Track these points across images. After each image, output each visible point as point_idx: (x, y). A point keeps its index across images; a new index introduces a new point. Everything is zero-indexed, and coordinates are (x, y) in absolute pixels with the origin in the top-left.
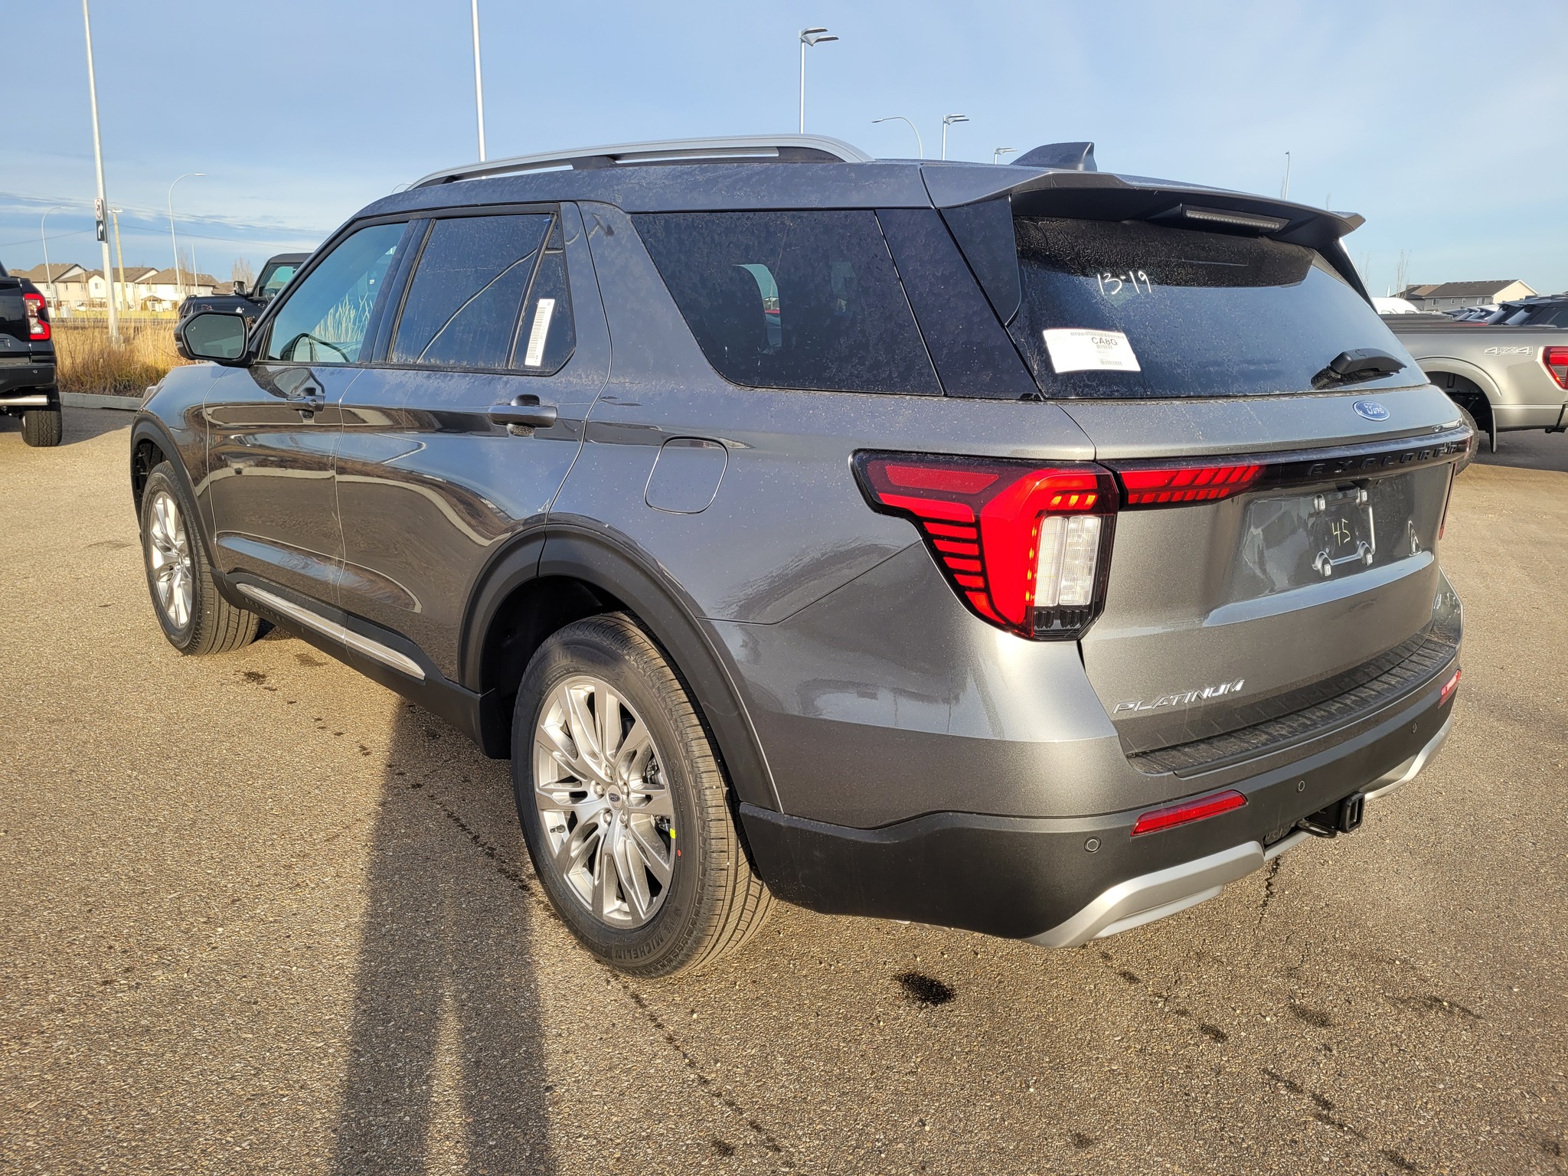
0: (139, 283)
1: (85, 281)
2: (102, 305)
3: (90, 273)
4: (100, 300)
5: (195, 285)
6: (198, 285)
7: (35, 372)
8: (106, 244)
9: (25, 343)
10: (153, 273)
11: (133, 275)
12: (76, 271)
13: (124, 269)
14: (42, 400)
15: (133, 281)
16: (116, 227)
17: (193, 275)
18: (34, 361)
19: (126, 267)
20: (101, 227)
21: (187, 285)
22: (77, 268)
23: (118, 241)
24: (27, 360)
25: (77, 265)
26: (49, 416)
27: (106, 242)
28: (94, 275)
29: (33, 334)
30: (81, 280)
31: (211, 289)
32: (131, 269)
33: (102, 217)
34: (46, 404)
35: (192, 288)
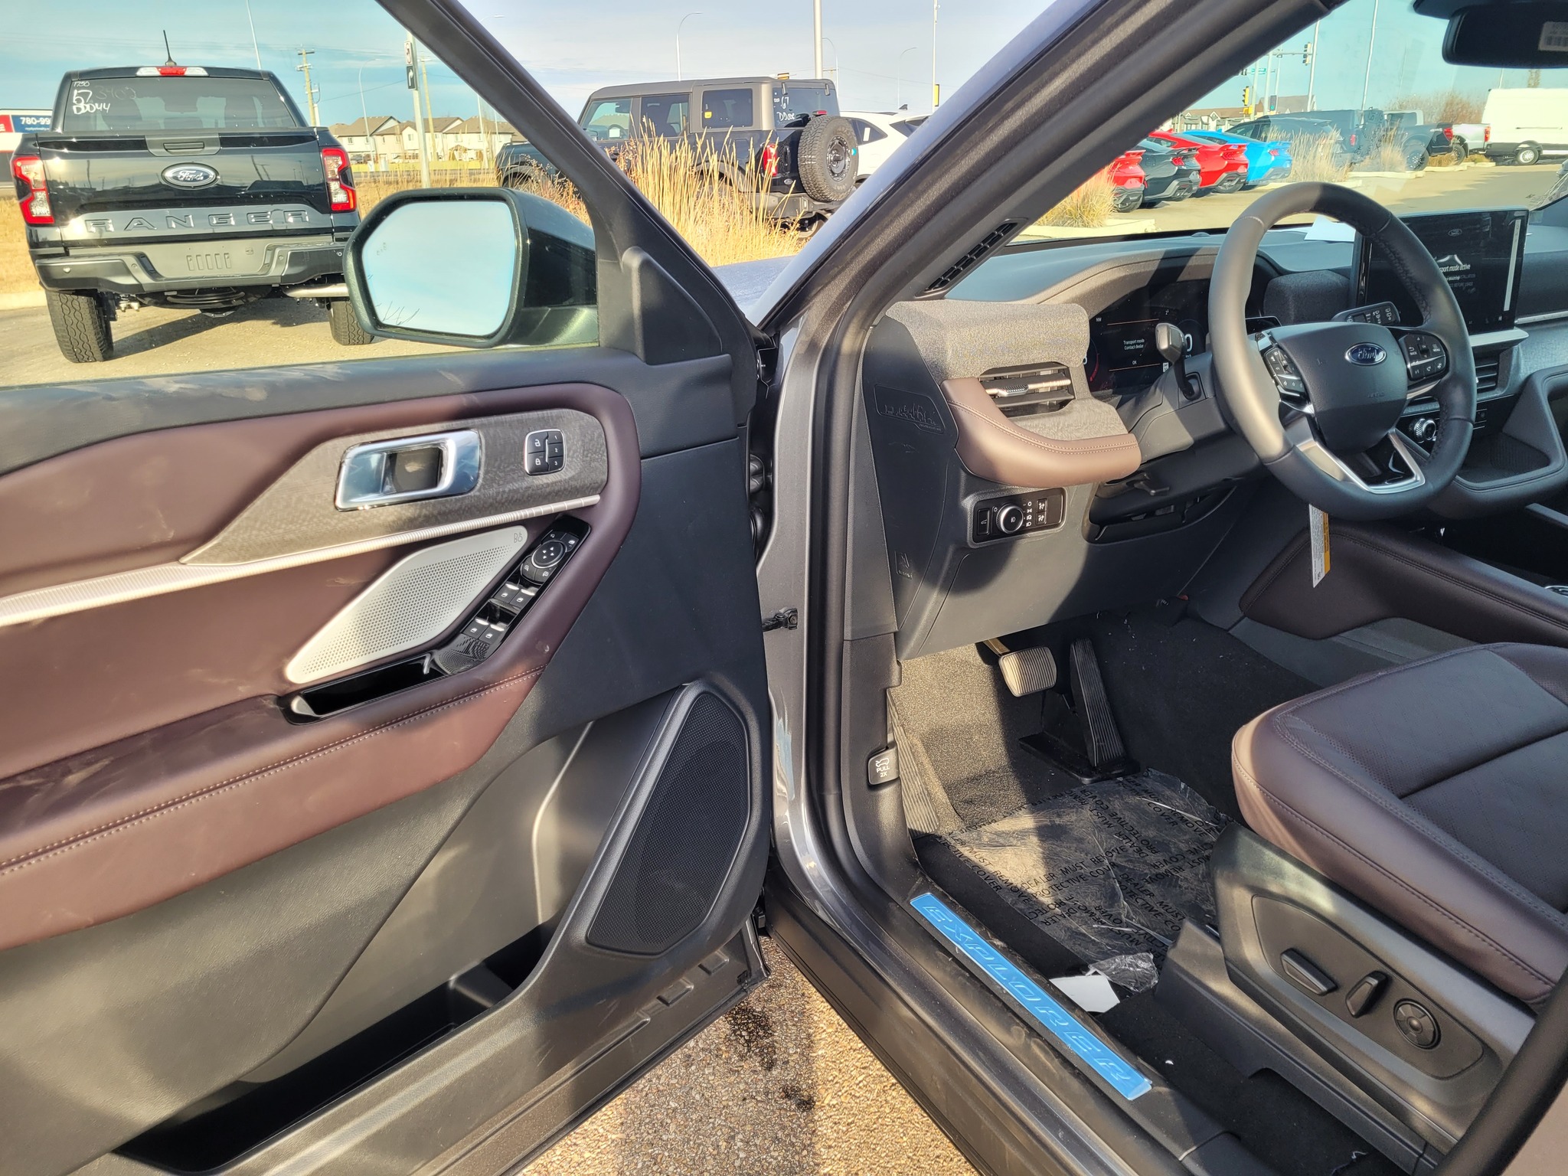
0: (446, 133)
1: (399, 133)
2: (415, 157)
3: (403, 124)
4: (412, 152)
5: (495, 133)
6: (499, 133)
7: (339, 255)
8: (416, 92)
9: (326, 216)
10: (458, 122)
11: (442, 126)
12: (391, 123)
13: (433, 119)
15: (441, 132)
16: (425, 76)
17: (494, 123)
18: (338, 240)
19: (435, 117)
20: (411, 74)
21: (489, 133)
22: (392, 120)
23: (427, 91)
24: (329, 238)
27: (417, 90)
28: (406, 127)
29: (335, 203)
30: (396, 132)
32: (439, 119)
33: (411, 63)
35: (493, 136)
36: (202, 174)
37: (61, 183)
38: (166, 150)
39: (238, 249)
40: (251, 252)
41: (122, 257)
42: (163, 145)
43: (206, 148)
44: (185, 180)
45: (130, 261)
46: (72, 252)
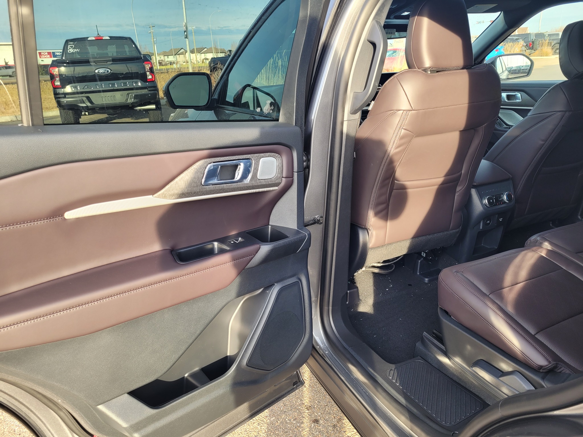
0: (201, 53)
1: (185, 54)
2: (187, 62)
5: (219, 53)
6: (220, 53)
7: (150, 95)
9: (145, 83)
10: (206, 49)
11: (200, 51)
12: (182, 50)
13: (196, 48)
14: (153, 107)
15: (199, 53)
16: (193, 33)
17: (218, 49)
18: (149, 91)
19: (197, 48)
20: (186, 33)
21: (216, 53)
22: (182, 49)
23: (194, 39)
24: (146, 90)
25: (182, 48)
26: (157, 113)
27: (188, 39)
29: (148, 79)
30: (183, 53)
31: (224, 54)
32: (199, 48)
33: (186, 29)
34: (155, 108)
35: (218, 54)
36: (106, 71)
37: (64, 75)
38: (96, 63)
39: (118, 95)
40: (122, 95)
41: (82, 98)
42: (94, 62)
43: (108, 63)
44: (101, 73)
45: (85, 99)
46: (67, 96)
